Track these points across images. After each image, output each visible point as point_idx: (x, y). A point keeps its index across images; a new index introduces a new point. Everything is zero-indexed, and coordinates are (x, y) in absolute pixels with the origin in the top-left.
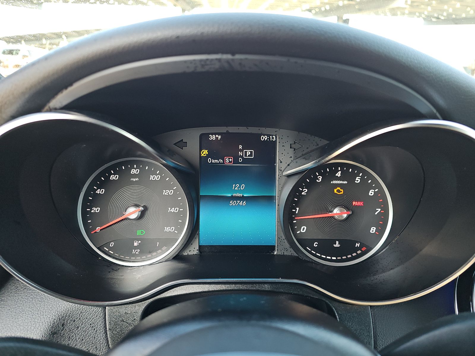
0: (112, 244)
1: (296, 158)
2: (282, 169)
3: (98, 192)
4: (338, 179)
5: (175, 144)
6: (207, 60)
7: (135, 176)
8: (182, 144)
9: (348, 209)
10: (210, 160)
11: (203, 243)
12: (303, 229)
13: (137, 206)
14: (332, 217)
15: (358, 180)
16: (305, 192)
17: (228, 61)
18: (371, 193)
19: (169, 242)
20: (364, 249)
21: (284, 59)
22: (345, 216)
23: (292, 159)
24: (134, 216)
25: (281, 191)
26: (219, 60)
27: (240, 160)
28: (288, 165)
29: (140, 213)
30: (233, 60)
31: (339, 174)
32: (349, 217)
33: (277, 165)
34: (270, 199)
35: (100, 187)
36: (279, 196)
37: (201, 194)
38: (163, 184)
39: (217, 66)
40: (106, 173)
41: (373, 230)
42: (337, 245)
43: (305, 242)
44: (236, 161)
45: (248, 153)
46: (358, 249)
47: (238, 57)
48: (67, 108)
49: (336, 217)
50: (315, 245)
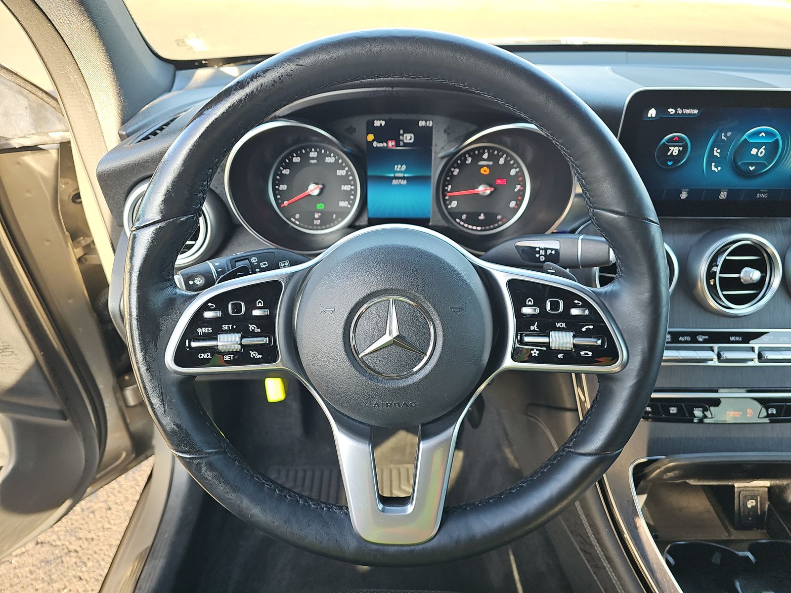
0: (297, 216)
1: (449, 142)
2: (438, 151)
3: (284, 172)
4: (484, 160)
5: (346, 130)
6: (377, 91)
7: (313, 158)
8: (352, 130)
9: (491, 186)
10: (375, 144)
11: (371, 216)
12: (454, 204)
13: (317, 184)
14: (478, 194)
15: (502, 161)
16: (456, 172)
17: (389, 91)
18: (513, 172)
19: (343, 214)
20: (504, 220)
21: (423, 90)
22: (488, 192)
23: (445, 143)
24: (316, 192)
25: (435, 171)
26: (384, 91)
27: (401, 143)
28: (443, 148)
29: (320, 190)
30: (392, 91)
31: (485, 156)
32: (491, 193)
33: (433, 148)
34: (427, 178)
35: (285, 168)
36: (434, 176)
37: (370, 173)
38: (337, 166)
39: (383, 94)
40: (290, 156)
41: (513, 204)
42: (482, 217)
43: (455, 214)
44: (397, 145)
45: (408, 138)
46: (499, 220)
47: (395, 89)
48: (288, 117)
49: (481, 193)
50: (464, 217)
